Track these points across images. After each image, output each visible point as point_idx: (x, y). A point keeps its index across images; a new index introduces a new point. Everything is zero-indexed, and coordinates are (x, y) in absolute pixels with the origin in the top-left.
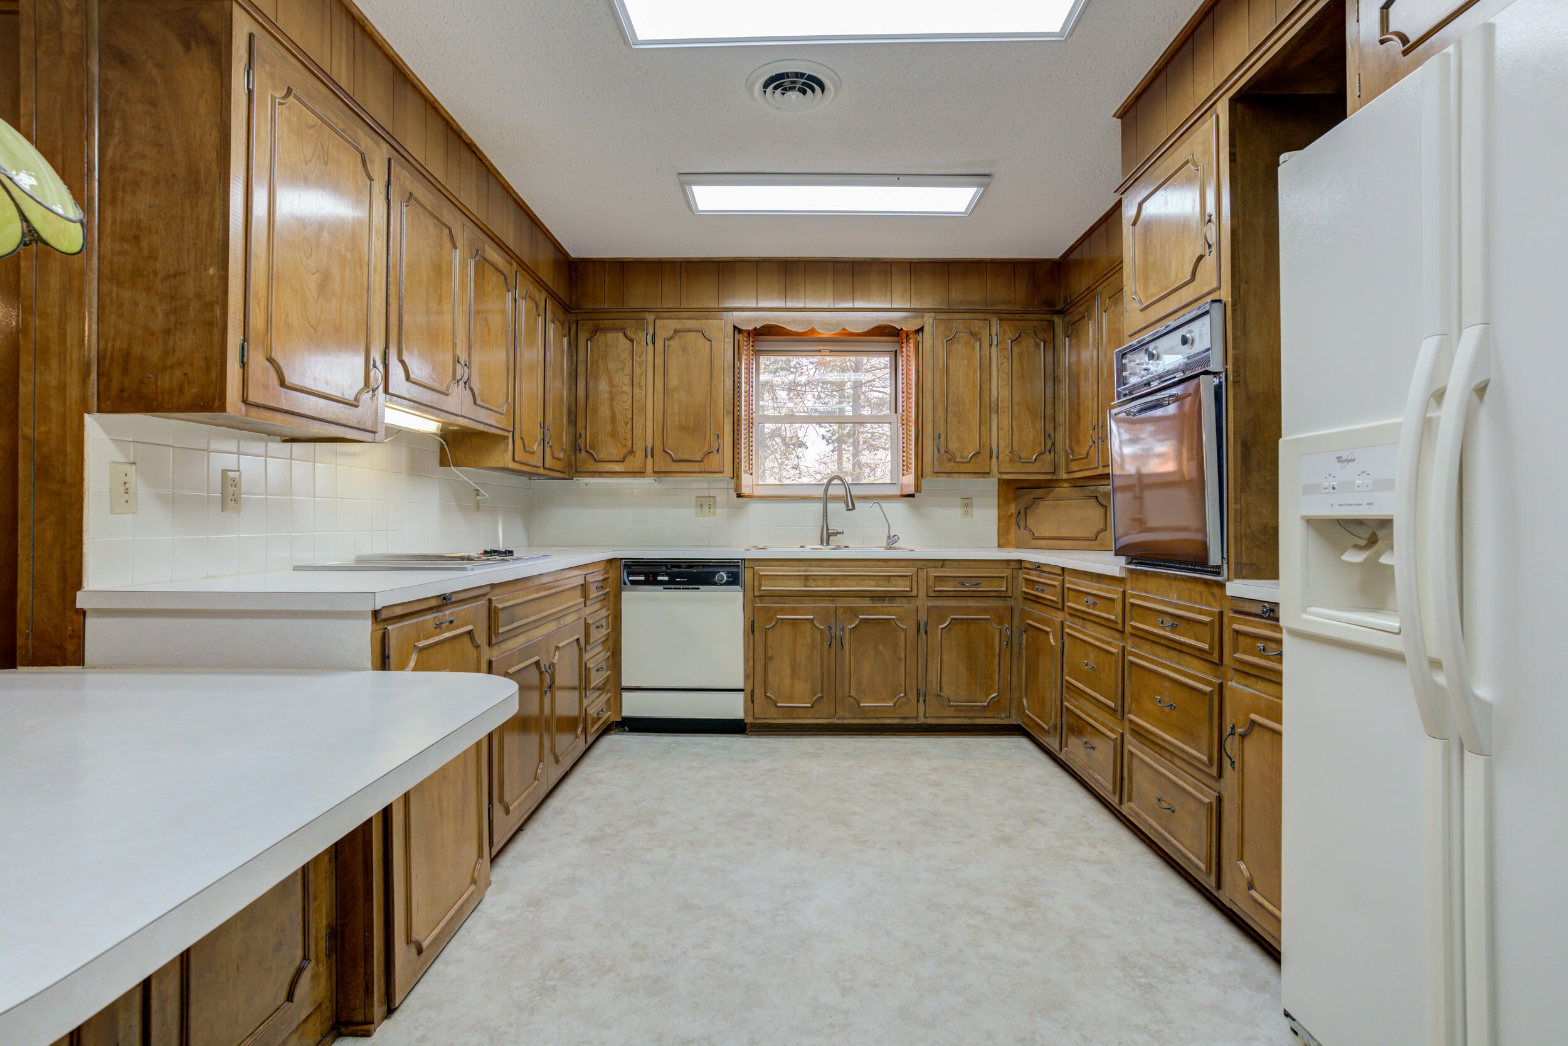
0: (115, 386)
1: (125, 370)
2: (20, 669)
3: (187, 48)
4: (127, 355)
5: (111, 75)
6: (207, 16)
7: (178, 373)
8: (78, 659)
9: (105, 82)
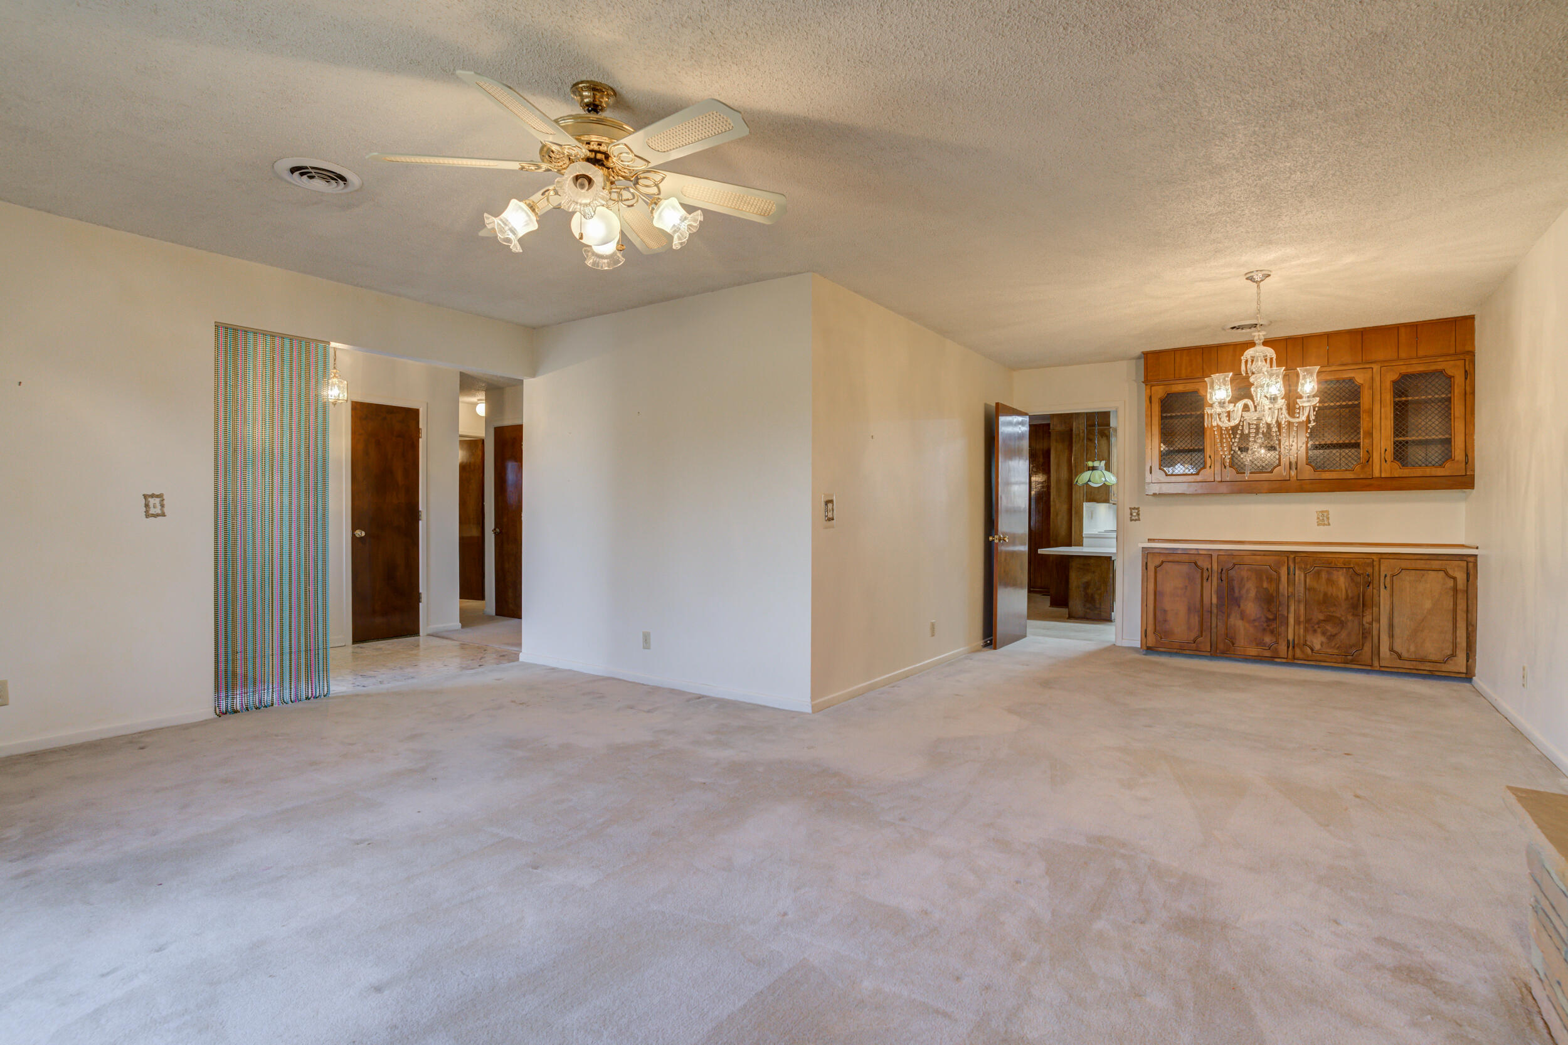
0: (1089, 498)
1: (1091, 495)
2: (1073, 546)
3: (1102, 437)
4: (1091, 492)
5: (1088, 443)
8: (1082, 546)
9: (1087, 445)
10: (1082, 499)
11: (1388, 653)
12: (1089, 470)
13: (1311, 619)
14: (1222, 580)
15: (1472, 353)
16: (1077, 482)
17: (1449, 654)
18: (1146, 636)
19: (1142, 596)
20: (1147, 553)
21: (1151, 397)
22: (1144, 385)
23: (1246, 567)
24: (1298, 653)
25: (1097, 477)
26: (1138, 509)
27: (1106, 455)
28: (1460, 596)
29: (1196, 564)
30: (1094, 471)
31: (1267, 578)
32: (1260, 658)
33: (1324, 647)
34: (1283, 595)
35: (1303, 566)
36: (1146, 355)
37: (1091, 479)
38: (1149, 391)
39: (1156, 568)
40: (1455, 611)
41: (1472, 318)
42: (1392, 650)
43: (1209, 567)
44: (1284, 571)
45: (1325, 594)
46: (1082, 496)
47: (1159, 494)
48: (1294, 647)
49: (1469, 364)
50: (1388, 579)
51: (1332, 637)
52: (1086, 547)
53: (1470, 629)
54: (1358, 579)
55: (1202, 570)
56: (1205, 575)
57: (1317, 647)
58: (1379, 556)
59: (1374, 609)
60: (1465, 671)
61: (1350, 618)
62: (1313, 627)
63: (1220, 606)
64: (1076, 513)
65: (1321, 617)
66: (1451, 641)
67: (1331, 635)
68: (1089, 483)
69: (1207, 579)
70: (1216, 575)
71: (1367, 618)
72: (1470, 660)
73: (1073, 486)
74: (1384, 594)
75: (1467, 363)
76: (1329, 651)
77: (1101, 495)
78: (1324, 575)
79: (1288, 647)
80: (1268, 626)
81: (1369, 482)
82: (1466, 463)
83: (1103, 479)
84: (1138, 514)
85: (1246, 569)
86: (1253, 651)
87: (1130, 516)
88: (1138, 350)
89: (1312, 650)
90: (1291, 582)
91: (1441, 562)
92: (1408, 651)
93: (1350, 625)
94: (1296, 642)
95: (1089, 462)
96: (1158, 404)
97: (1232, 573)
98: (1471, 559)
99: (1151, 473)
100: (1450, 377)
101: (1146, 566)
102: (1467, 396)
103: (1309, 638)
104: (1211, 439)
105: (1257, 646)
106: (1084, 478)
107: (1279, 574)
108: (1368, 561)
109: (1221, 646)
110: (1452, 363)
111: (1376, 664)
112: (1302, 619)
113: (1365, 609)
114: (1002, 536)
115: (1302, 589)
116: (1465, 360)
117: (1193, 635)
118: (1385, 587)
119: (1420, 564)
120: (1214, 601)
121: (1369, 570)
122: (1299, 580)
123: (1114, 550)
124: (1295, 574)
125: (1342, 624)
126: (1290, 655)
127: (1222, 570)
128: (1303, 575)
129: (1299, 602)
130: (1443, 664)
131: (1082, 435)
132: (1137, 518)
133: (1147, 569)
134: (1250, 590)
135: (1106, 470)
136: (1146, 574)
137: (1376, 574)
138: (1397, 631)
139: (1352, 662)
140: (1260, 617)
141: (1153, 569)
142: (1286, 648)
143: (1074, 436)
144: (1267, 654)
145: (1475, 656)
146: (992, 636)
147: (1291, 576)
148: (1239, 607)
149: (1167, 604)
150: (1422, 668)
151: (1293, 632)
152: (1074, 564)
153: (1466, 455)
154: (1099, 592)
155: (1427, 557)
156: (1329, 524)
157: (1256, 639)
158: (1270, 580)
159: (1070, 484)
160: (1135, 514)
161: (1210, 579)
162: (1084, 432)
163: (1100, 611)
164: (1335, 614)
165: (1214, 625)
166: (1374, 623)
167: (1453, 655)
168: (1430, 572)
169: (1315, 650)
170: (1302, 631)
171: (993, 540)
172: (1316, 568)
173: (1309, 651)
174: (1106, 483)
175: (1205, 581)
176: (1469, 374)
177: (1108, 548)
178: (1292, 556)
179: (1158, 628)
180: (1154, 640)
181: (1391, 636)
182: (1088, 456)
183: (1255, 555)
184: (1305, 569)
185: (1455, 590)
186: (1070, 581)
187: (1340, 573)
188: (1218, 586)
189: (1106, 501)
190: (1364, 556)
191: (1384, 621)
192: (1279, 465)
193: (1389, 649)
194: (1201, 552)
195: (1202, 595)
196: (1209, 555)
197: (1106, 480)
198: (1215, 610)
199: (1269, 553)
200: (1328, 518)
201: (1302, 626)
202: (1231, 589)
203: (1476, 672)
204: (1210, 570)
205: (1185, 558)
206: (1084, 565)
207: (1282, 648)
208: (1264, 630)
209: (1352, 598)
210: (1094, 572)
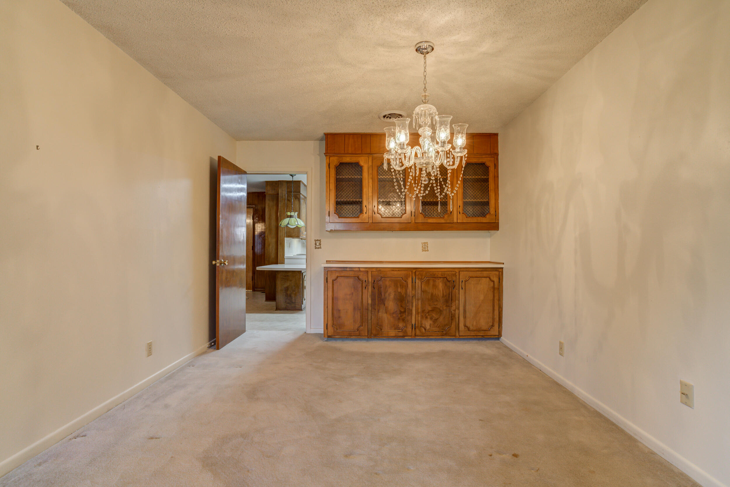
0: (288, 235)
1: (289, 233)
2: (279, 265)
3: (296, 199)
4: (289, 231)
5: (288, 202)
6: (298, 196)
7: (295, 234)
8: (284, 263)
9: (287, 203)
10: (284, 235)
11: (463, 327)
12: (288, 217)
13: (425, 310)
14: (374, 288)
15: (497, 154)
16: (281, 224)
17: (491, 325)
18: (327, 329)
19: (324, 300)
20: (327, 271)
21: (329, 164)
22: (325, 157)
23: (388, 279)
24: (418, 332)
25: (293, 222)
26: (320, 240)
27: (298, 209)
28: (496, 292)
29: (358, 277)
30: (292, 219)
31: (400, 285)
32: (397, 337)
33: (431, 327)
34: (409, 296)
35: (420, 277)
36: (327, 135)
37: (290, 223)
38: (328, 160)
39: (333, 281)
40: (494, 300)
41: (496, 135)
42: (465, 326)
43: (367, 280)
44: (410, 281)
45: (432, 294)
46: (284, 234)
47: (335, 230)
48: (415, 329)
49: (496, 161)
50: (463, 283)
51: (435, 321)
52: (286, 264)
53: (500, 310)
54: (448, 284)
55: (362, 281)
56: (364, 285)
57: (428, 327)
58: (459, 270)
59: (456, 301)
60: (498, 334)
61: (445, 308)
62: (426, 315)
63: (373, 304)
64: (281, 244)
65: (430, 309)
66: (492, 317)
67: (435, 319)
68: (288, 225)
69: (365, 288)
70: (370, 284)
71: (453, 308)
72: (500, 328)
73: (279, 228)
74: (462, 292)
75: (495, 159)
76: (434, 329)
77: (295, 233)
78: (431, 282)
79: (412, 329)
80: (401, 316)
81: (450, 225)
82: (496, 216)
83: (297, 223)
84: (320, 244)
85: (388, 280)
86: (392, 333)
87: (315, 245)
88: (321, 133)
89: (425, 329)
90: (414, 287)
91: (487, 272)
92: (473, 325)
93: (444, 312)
94: (416, 325)
95: (288, 213)
96: (334, 170)
97: (381, 283)
98: (500, 270)
99: (329, 216)
100: (488, 167)
101: (326, 280)
102: (496, 178)
103: (424, 322)
104: (366, 195)
105: (395, 330)
106: (284, 222)
107: (407, 282)
108: (453, 273)
109: (374, 332)
110: (489, 158)
111: (457, 334)
112: (420, 310)
113: (452, 302)
114: (222, 260)
115: (420, 292)
116: (494, 158)
117: (357, 326)
118: (462, 288)
119: (479, 274)
120: (370, 302)
121: (454, 278)
122: (418, 286)
123: (304, 267)
124: (416, 283)
125: (440, 312)
126: (413, 334)
127: (374, 281)
128: (420, 283)
129: (418, 300)
130: (488, 331)
131: (284, 197)
132: (319, 247)
133: (327, 282)
134: (391, 294)
135: (298, 218)
136: (326, 286)
137: (458, 280)
138: (468, 314)
139: (446, 335)
140: (397, 311)
141: (331, 281)
142: (411, 329)
143: (280, 198)
144: (401, 334)
145: (502, 325)
146: (215, 337)
147: (414, 284)
148: (385, 305)
149: (341, 305)
150: (479, 335)
151: (415, 319)
152: (279, 276)
153: (496, 212)
154: (294, 292)
155: (481, 270)
156: (428, 251)
157: (394, 325)
158: (402, 286)
159: (277, 227)
160: (318, 244)
161: (367, 287)
162: (285, 195)
163: (295, 305)
164: (437, 306)
165: (369, 318)
166: (456, 310)
167: (493, 326)
168: (483, 278)
169: (427, 329)
170: (420, 318)
171: (216, 264)
172: (427, 278)
173: (424, 330)
174: (298, 226)
175: (364, 288)
176: (496, 166)
177: (301, 266)
178: (414, 271)
179: (335, 323)
180: (333, 331)
181: (465, 317)
182: (288, 209)
183: (393, 271)
184: (421, 279)
185: (494, 288)
186: (277, 287)
187: (440, 280)
188: (372, 292)
189: (298, 237)
190: (450, 270)
191: (461, 308)
192: (405, 213)
193: (464, 325)
194: (361, 270)
195: (362, 299)
196: (367, 271)
197: (298, 224)
198: (370, 308)
199: (401, 269)
200: (427, 247)
201: (420, 315)
202: (380, 294)
203: (502, 334)
204: (367, 282)
205: (351, 274)
206: (285, 276)
207: (409, 330)
208: (399, 319)
209: (446, 296)
210: (291, 281)
